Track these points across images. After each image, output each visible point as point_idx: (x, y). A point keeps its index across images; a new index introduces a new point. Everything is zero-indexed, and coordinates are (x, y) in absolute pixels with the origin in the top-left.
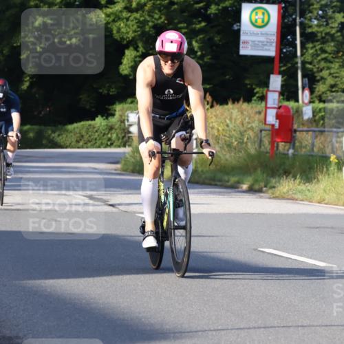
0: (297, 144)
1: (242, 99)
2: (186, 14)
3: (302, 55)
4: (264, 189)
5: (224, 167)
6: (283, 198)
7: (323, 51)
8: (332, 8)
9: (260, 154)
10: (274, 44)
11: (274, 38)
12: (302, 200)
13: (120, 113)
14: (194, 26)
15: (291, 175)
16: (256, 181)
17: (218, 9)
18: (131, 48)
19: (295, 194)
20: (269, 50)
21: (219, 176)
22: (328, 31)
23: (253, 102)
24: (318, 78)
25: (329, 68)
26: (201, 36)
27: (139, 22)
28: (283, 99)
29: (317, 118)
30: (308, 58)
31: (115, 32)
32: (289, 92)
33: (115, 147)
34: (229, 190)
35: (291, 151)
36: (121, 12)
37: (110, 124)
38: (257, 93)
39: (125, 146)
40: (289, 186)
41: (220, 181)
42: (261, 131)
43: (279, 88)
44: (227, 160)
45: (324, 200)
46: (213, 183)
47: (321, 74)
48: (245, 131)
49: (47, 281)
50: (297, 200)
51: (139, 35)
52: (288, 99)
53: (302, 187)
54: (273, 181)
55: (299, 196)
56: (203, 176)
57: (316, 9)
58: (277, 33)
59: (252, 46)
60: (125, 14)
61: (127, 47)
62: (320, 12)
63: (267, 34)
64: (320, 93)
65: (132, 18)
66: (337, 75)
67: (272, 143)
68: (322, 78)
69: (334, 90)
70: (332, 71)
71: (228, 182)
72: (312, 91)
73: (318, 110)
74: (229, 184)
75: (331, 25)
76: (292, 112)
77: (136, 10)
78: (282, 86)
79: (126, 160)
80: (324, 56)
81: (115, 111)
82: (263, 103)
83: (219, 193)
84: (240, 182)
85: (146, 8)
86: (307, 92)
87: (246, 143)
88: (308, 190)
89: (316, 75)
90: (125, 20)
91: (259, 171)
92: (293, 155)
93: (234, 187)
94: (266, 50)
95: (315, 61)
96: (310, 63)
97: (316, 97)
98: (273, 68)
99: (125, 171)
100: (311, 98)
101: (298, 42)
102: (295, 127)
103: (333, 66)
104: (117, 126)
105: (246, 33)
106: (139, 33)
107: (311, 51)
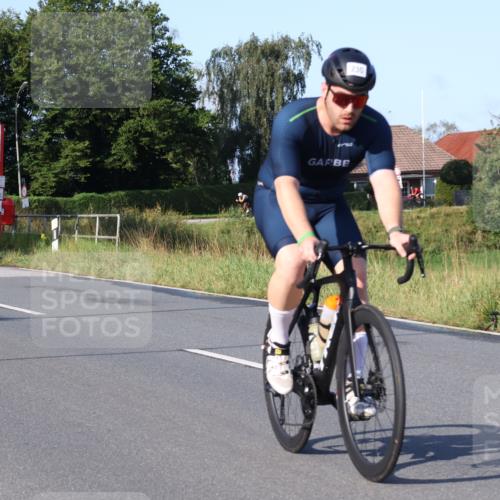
0: (18, 227)
3: (20, 161)
6: (8, 266)
7: (35, 158)
8: (41, 127)
12: (22, 267)
15: (14, 249)
19: (17, 262)
22: (38, 143)
24: (32, 178)
25: (40, 171)
28: (7, 193)
29: (33, 206)
30: (24, 163)
32: (11, 188)
35: (14, 232)
40: (12, 257)
43: (3, 185)
45: (38, 267)
47: (34, 175)
50: (18, 267)
52: (11, 194)
53: (22, 257)
55: (19, 264)
57: (29, 128)
62: (32, 130)
64: (34, 189)
66: (46, 176)
68: (35, 178)
69: (44, 186)
70: (42, 173)
72: (28, 188)
73: (33, 201)
75: (40, 140)
76: (14, 203)
78: (6, 184)
80: (36, 162)
86: (25, 189)
88: (26, 260)
89: (30, 175)
92: (15, 234)
95: (30, 165)
96: (26, 167)
97: (31, 192)
100: (28, 193)
102: (17, 213)
103: (43, 169)
107: (27, 159)
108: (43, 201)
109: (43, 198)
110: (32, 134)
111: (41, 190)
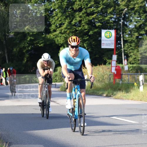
0: (123, 79)
1: (103, 64)
2: (82, 34)
3: (124, 48)
4: (112, 96)
5: (97, 88)
6: (119, 99)
7: (131, 46)
8: (133, 31)
9: (110, 83)
10: (114, 44)
11: (114, 42)
12: (125, 99)
13: (60, 70)
14: (84, 38)
15: (121, 91)
16: (109, 93)
17: (93, 32)
18: (62, 47)
19: (123, 97)
20: (112, 46)
21: (95, 91)
22: (132, 39)
23: (107, 65)
24: (129, 56)
25: (133, 52)
26: (87, 42)
27: (65, 37)
28: (117, 63)
29: (130, 70)
30: (125, 49)
31: (56, 41)
32: (119, 61)
33: (58, 82)
34: (99, 97)
35: (121, 82)
36: (58, 34)
37: (56, 74)
38: (108, 62)
39: (61, 82)
40: (120, 94)
41: (96, 93)
42: (110, 75)
43: (116, 60)
44: (98, 86)
45: (133, 99)
46: (93, 94)
47: (130, 54)
48: (104, 75)
49: (35, 131)
50: (123, 99)
51: (65, 42)
52: (119, 63)
53: (125, 95)
54: (115, 93)
55: (124, 98)
56: (90, 92)
57: (128, 32)
58: (115, 40)
59: (106, 45)
60: (60, 35)
61: (61, 46)
62: (129, 33)
63: (111, 41)
64: (130, 61)
65: (62, 36)
66: (136, 54)
67: (114, 79)
68: (131, 56)
69: (135, 60)
70: (134, 53)
71: (99, 93)
72: (127, 61)
73: (130, 67)
74: (99, 94)
75: (133, 37)
76: (121, 68)
77: (64, 33)
78: (117, 59)
79: (62, 87)
80: (131, 48)
81: (57, 70)
82: (110, 65)
83: (96, 98)
84: (103, 93)
85: (67, 33)
86: (126, 61)
87: (105, 79)
88: (128, 96)
89: (129, 54)
90: (60, 37)
91: (110, 90)
92: (122, 83)
93: (101, 95)
94: (111, 46)
95: (128, 50)
96: (126, 50)
97: (129, 62)
98: (113, 53)
99: (62, 91)
100: (127, 63)
101: (122, 43)
103: (135, 51)
104: (58, 75)
105: (103, 40)
106: (65, 41)
107: (127, 46)
108: (135, 67)
109: (134, 65)
110: (129, 34)
111: (133, 61)
